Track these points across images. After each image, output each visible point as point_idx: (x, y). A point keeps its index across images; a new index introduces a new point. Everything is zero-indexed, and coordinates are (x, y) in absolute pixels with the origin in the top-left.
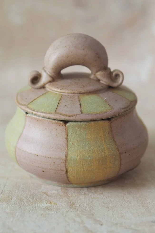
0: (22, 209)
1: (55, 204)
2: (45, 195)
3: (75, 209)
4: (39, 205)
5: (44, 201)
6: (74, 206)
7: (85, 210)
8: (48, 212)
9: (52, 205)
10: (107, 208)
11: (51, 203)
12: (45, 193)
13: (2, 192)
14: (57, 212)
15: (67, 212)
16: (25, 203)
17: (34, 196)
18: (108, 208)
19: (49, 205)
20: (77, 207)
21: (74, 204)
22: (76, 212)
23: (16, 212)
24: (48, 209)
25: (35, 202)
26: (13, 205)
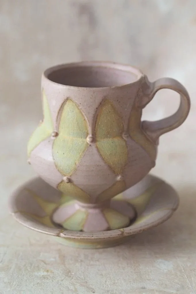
0: (20, 278)
1: (51, 272)
2: (42, 263)
3: (70, 277)
4: (36, 273)
5: (42, 269)
6: (69, 274)
7: (80, 278)
8: (44, 280)
9: (49, 274)
10: (100, 275)
11: (48, 271)
12: (43, 261)
13: (2, 261)
14: (52, 281)
15: (62, 280)
16: (23, 272)
17: (31, 265)
18: (102, 275)
19: (45, 273)
20: (72, 275)
21: (70, 272)
22: (71, 280)
23: (14, 282)
24: (44, 277)
25: (33, 270)
26: (11, 275)
